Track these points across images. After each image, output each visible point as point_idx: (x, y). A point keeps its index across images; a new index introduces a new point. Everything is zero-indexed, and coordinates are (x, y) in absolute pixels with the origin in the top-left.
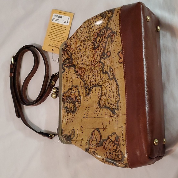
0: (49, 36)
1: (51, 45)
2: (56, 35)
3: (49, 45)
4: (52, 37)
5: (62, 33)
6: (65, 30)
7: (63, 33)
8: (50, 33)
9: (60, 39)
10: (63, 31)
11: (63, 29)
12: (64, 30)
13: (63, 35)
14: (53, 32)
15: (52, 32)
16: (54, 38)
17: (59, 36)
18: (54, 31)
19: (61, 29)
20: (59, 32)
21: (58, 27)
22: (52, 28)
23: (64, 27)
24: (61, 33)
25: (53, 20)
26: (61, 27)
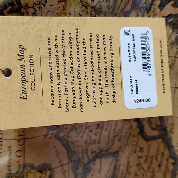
0: (60, 38)
1: (27, 58)
2: (75, 66)
3: (22, 49)
4: (60, 49)
5: (91, 92)
6: (104, 100)
7: (91, 99)
8: (74, 36)
9: (63, 91)
10: (98, 95)
11: (105, 90)
12: (104, 95)
13: (84, 97)
14: (81, 51)
15: (81, 45)
16: (61, 62)
17: (76, 81)
18: (88, 54)
19: (103, 83)
20: (90, 75)
21: (109, 65)
22: (94, 38)
23: (114, 93)
24: (90, 87)
25: (127, 34)
26: (110, 78)
